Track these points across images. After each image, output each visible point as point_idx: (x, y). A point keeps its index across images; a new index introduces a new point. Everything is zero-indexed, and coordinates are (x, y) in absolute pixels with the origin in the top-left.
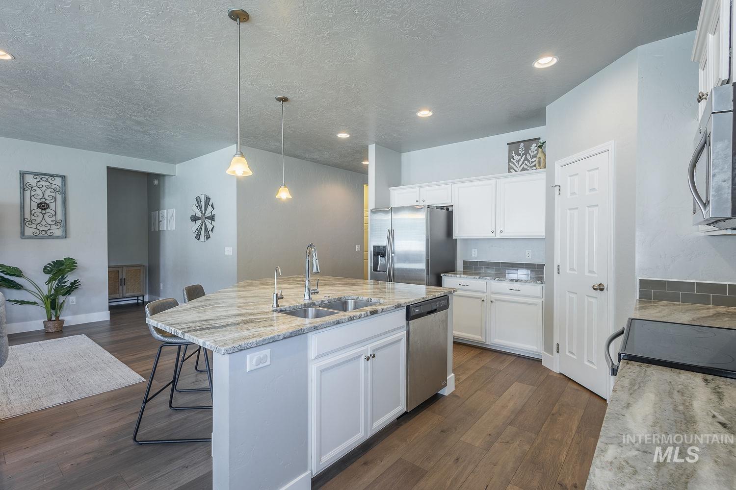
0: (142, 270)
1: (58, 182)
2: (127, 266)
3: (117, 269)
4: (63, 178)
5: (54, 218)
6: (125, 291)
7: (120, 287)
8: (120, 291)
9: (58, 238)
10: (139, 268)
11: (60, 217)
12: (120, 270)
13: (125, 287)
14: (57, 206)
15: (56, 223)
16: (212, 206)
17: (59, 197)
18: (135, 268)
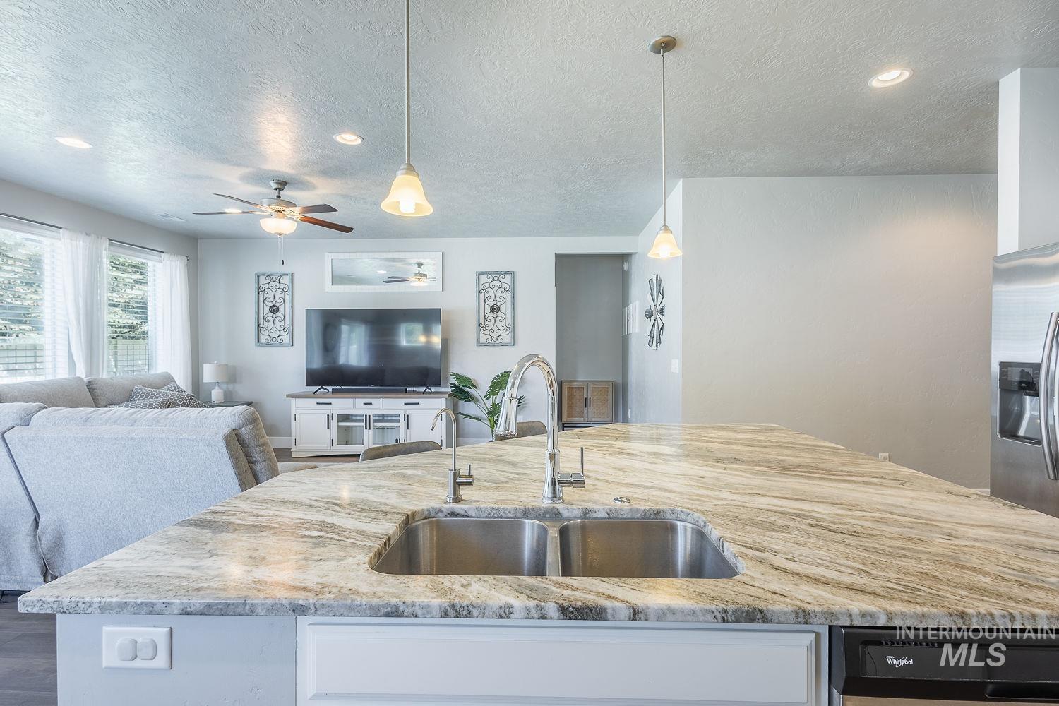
0: (610, 389)
1: (508, 278)
2: (594, 382)
3: (581, 385)
4: (512, 274)
5: (504, 323)
6: (590, 416)
7: (585, 409)
8: (585, 415)
9: (507, 345)
10: (606, 386)
11: (509, 321)
12: (585, 386)
13: (590, 409)
14: (506, 309)
15: (506, 328)
16: (662, 294)
17: (509, 297)
18: (603, 385)
